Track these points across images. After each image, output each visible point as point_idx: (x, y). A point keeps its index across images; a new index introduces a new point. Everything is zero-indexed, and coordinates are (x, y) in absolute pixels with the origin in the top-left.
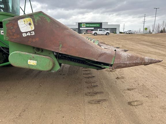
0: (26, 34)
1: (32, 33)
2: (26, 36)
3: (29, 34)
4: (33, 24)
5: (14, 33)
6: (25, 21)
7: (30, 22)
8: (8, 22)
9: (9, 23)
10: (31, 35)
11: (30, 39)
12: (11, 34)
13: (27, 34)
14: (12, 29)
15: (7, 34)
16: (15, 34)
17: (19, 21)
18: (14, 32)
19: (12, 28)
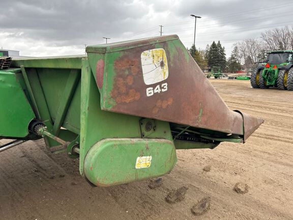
0: (153, 90)
1: (163, 88)
2: (152, 94)
3: (158, 90)
4: (166, 64)
5: (130, 88)
6: (153, 56)
7: (163, 59)
8: (121, 54)
9: (121, 59)
10: (161, 92)
11: (159, 103)
12: (123, 90)
13: (156, 91)
14: (128, 75)
15: (112, 93)
16: (131, 91)
17: (143, 56)
18: (130, 84)
19: (127, 73)
